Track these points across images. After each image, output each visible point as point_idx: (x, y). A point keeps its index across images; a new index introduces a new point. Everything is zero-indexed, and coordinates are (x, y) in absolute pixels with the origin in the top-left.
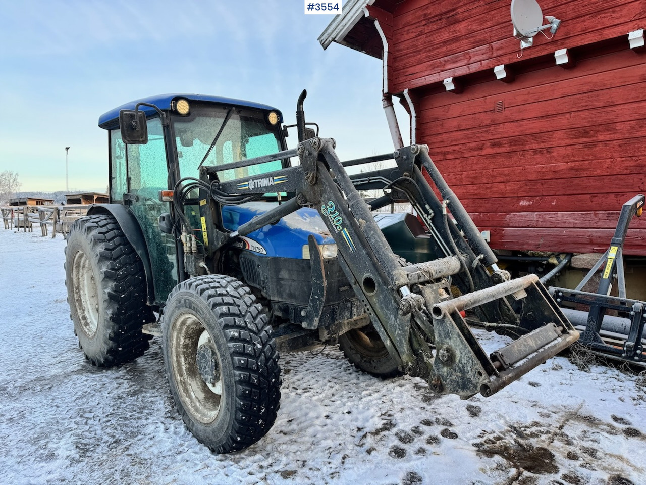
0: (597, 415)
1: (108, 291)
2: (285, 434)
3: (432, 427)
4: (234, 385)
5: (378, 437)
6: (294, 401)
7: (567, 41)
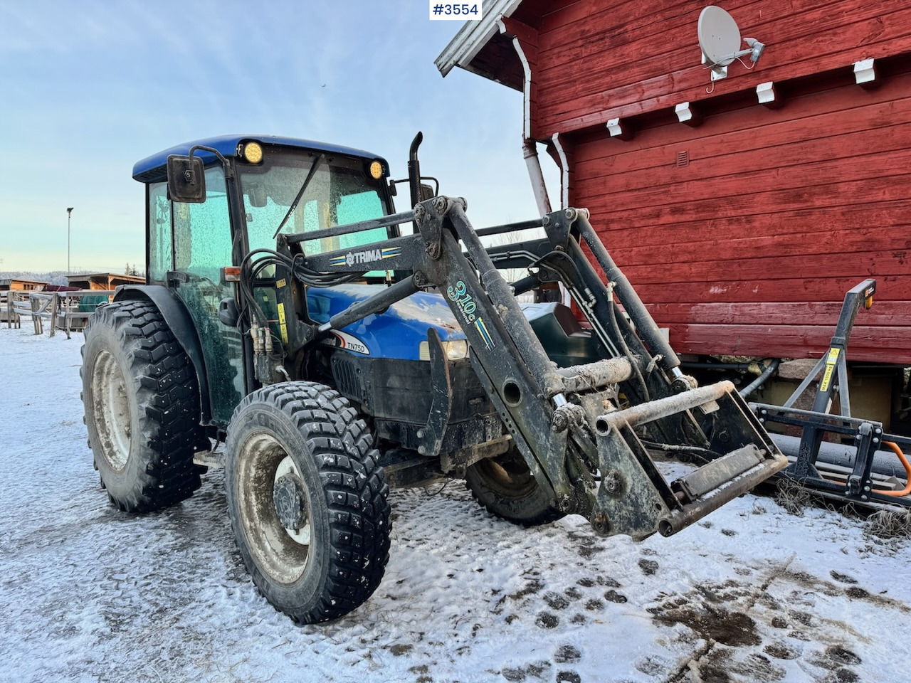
0: (811, 571)
1: (145, 405)
2: (394, 599)
3: (592, 588)
4: (328, 528)
5: (520, 602)
6: (405, 555)
7: (773, 72)
